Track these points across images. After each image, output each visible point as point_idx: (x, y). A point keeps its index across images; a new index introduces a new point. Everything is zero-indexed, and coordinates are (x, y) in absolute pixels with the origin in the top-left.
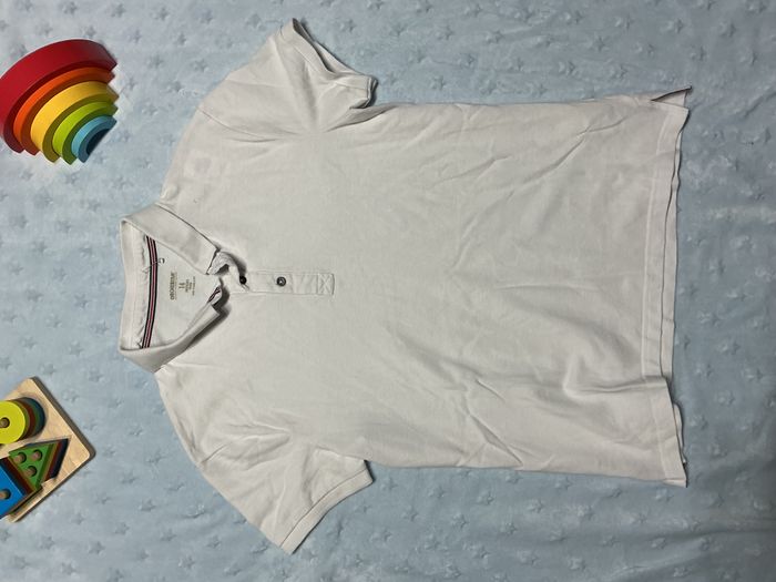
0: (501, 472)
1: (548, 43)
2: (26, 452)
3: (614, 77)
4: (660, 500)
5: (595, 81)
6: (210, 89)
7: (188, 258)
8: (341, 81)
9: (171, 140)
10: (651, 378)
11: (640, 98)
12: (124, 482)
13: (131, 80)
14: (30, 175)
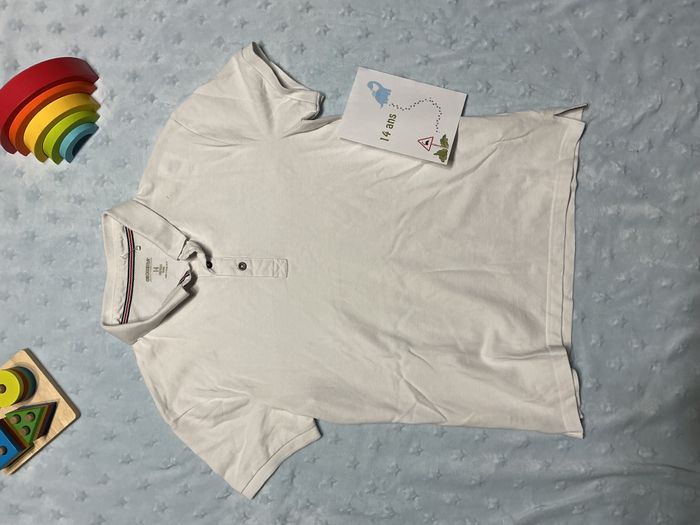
0: (430, 427)
1: (469, 66)
2: (21, 414)
3: (523, 95)
4: (562, 450)
5: (507, 99)
6: (181, 101)
7: (161, 245)
8: (294, 96)
9: (146, 144)
10: (553, 348)
11: (545, 114)
12: (105, 439)
13: (112, 92)
14: (22, 174)
